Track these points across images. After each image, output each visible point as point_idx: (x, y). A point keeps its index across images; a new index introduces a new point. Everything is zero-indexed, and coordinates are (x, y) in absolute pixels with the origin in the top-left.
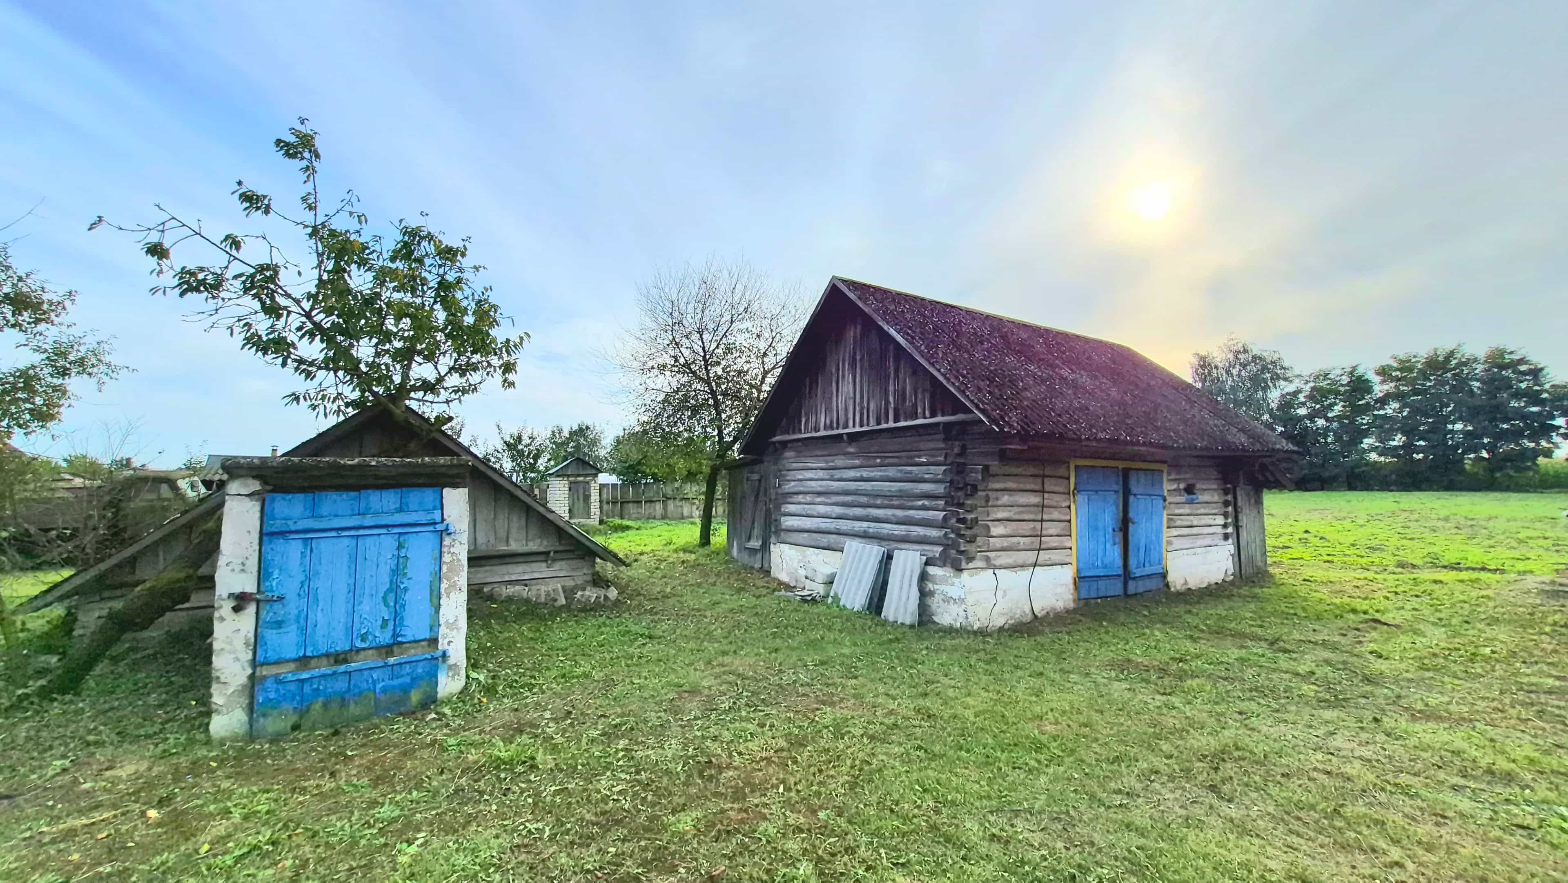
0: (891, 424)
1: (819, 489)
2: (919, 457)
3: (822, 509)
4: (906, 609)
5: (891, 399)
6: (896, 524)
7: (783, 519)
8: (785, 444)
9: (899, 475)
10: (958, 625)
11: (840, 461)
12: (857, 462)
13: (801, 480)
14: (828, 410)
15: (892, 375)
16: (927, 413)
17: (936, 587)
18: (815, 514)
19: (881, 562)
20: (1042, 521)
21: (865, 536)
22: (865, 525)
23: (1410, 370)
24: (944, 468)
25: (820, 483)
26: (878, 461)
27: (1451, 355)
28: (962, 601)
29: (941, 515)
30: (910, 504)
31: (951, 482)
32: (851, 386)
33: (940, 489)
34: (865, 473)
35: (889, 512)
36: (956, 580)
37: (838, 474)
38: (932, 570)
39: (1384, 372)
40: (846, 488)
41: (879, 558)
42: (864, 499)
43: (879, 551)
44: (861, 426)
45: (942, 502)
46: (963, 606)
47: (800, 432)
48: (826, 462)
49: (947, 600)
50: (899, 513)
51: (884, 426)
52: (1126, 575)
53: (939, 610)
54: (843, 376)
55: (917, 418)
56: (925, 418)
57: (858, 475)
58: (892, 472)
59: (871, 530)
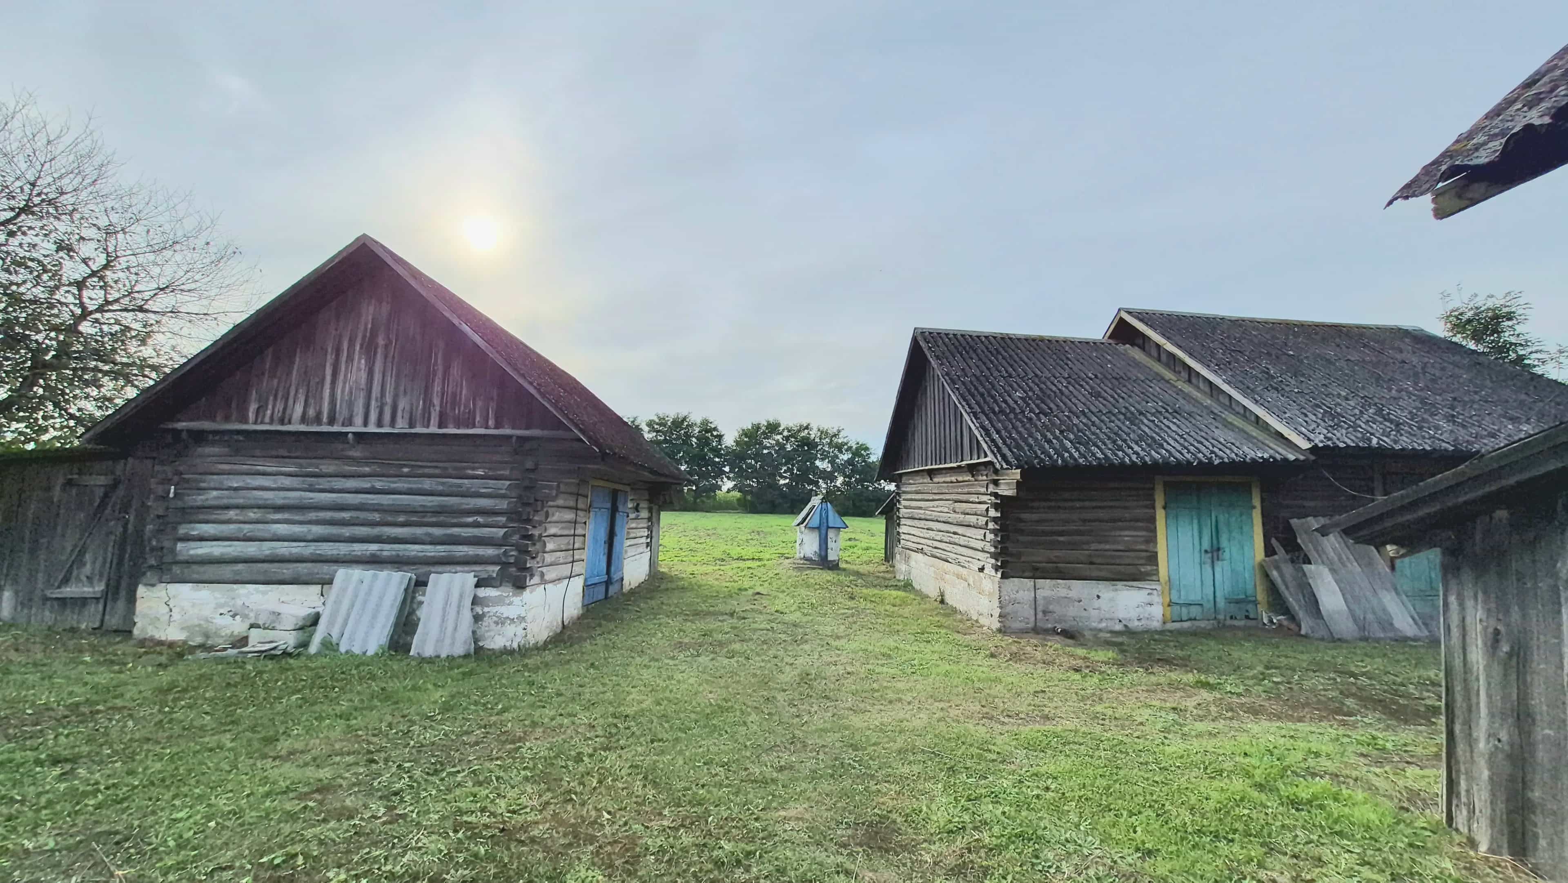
0: (433, 429)
1: (280, 502)
2: (473, 469)
3: (282, 529)
4: (453, 638)
5: (436, 401)
6: (431, 543)
7: (180, 546)
8: (199, 437)
9: (441, 488)
10: (515, 645)
11: (328, 467)
12: (367, 469)
13: (236, 489)
14: (312, 395)
15: (440, 374)
16: (491, 423)
17: (486, 609)
18: (267, 535)
19: (406, 590)
20: (574, 535)
21: (374, 561)
22: (374, 547)
23: (665, 425)
24: (508, 483)
25: (282, 494)
26: (406, 470)
27: (684, 419)
28: (522, 619)
29: (501, 532)
30: (455, 521)
31: (519, 497)
32: (363, 375)
33: (503, 505)
34: (379, 484)
35: (419, 531)
36: (516, 600)
37: (324, 483)
38: (483, 592)
39: (650, 424)
40: (339, 501)
41: (404, 586)
42: (376, 517)
43: (403, 577)
44: (380, 424)
45: (503, 519)
46: (523, 625)
47: (246, 422)
48: (301, 466)
49: (501, 621)
50: (437, 531)
51: (419, 430)
52: (608, 583)
53: (487, 635)
54: (350, 359)
55: (474, 426)
56: (487, 428)
57: (368, 485)
58: (427, 484)
59: (385, 553)
